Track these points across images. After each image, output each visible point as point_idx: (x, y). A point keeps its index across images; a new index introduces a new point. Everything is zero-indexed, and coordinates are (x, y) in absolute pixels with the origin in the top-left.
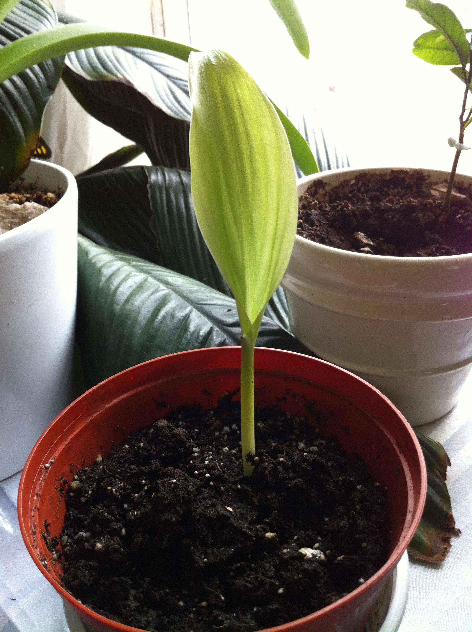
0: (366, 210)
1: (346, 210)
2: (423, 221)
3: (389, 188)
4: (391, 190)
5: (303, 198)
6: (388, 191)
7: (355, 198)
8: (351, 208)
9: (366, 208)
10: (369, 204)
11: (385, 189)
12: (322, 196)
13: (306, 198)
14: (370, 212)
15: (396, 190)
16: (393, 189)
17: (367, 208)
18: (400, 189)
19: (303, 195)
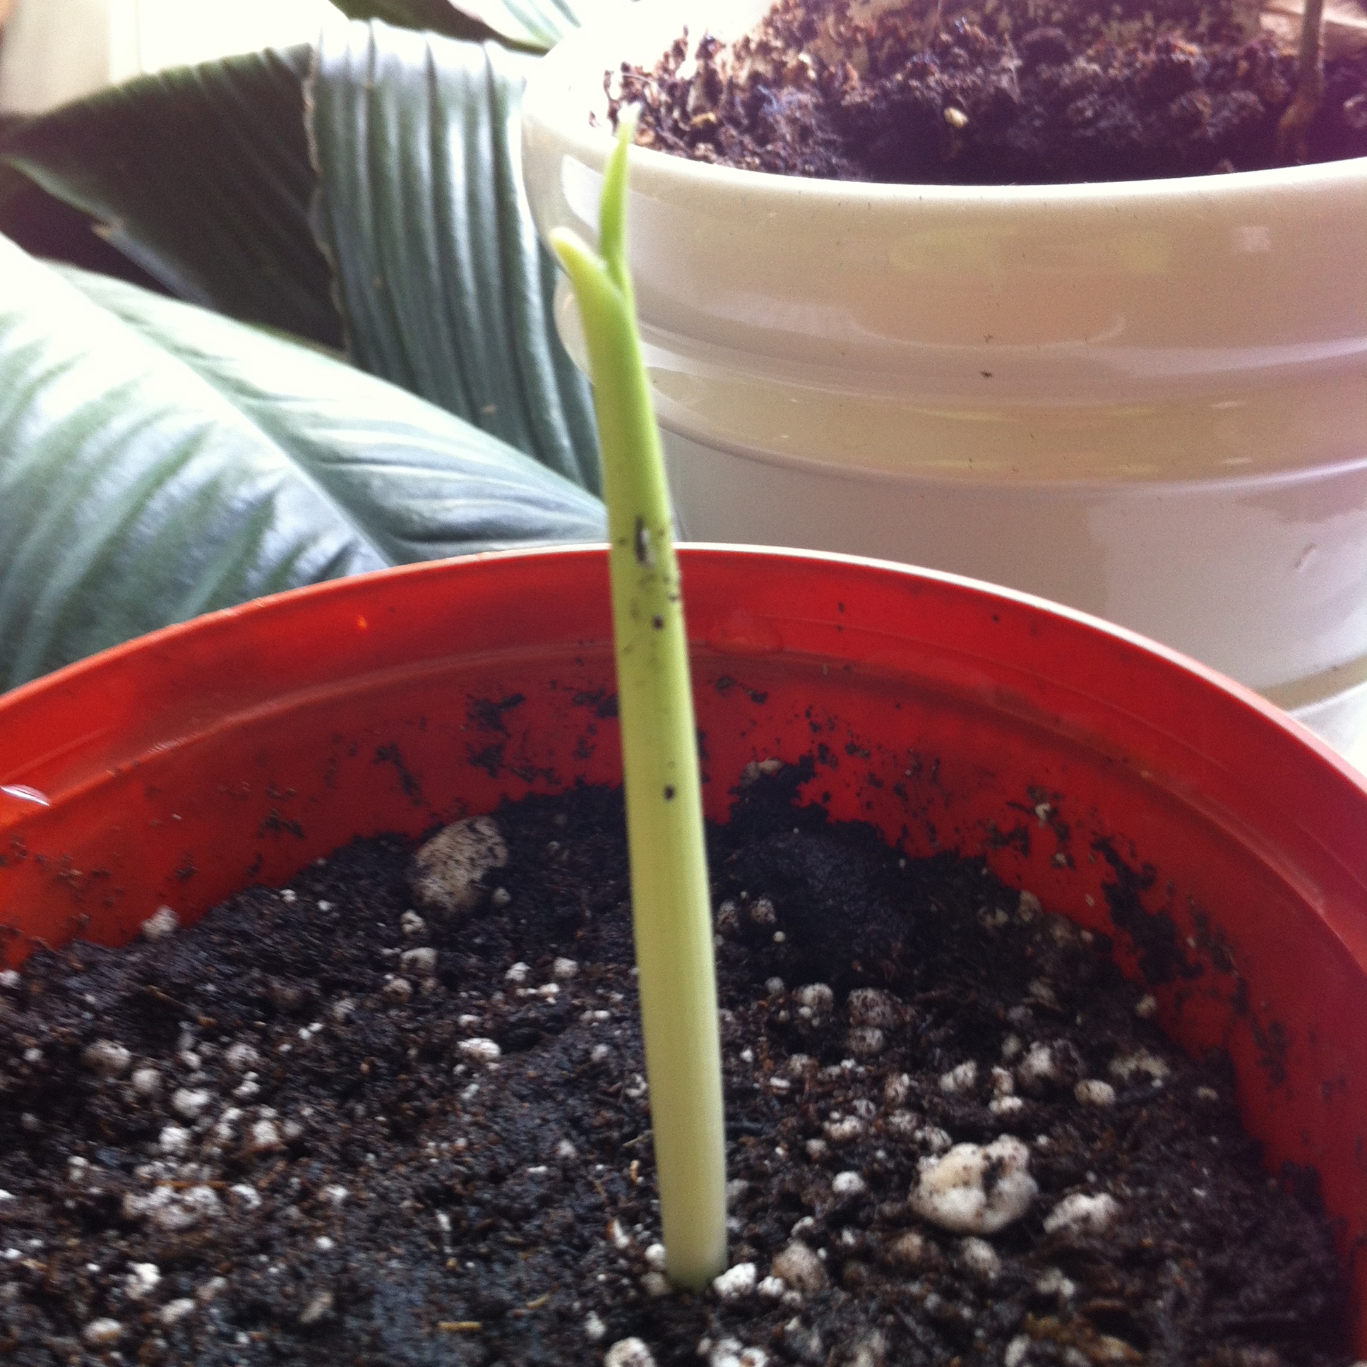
0: (999, 90)
1: (917, 88)
2: (1213, 125)
3: (1107, 16)
4: (1115, 25)
5: (753, 46)
6: (1104, 29)
7: (961, 47)
8: (939, 83)
9: (999, 80)
10: (1012, 67)
11: (1094, 20)
12: (838, 45)
13: (764, 48)
14: (1016, 94)
15: (1135, 26)
16: (1122, 19)
17: (1005, 82)
18: (1149, 20)
19: (751, 36)
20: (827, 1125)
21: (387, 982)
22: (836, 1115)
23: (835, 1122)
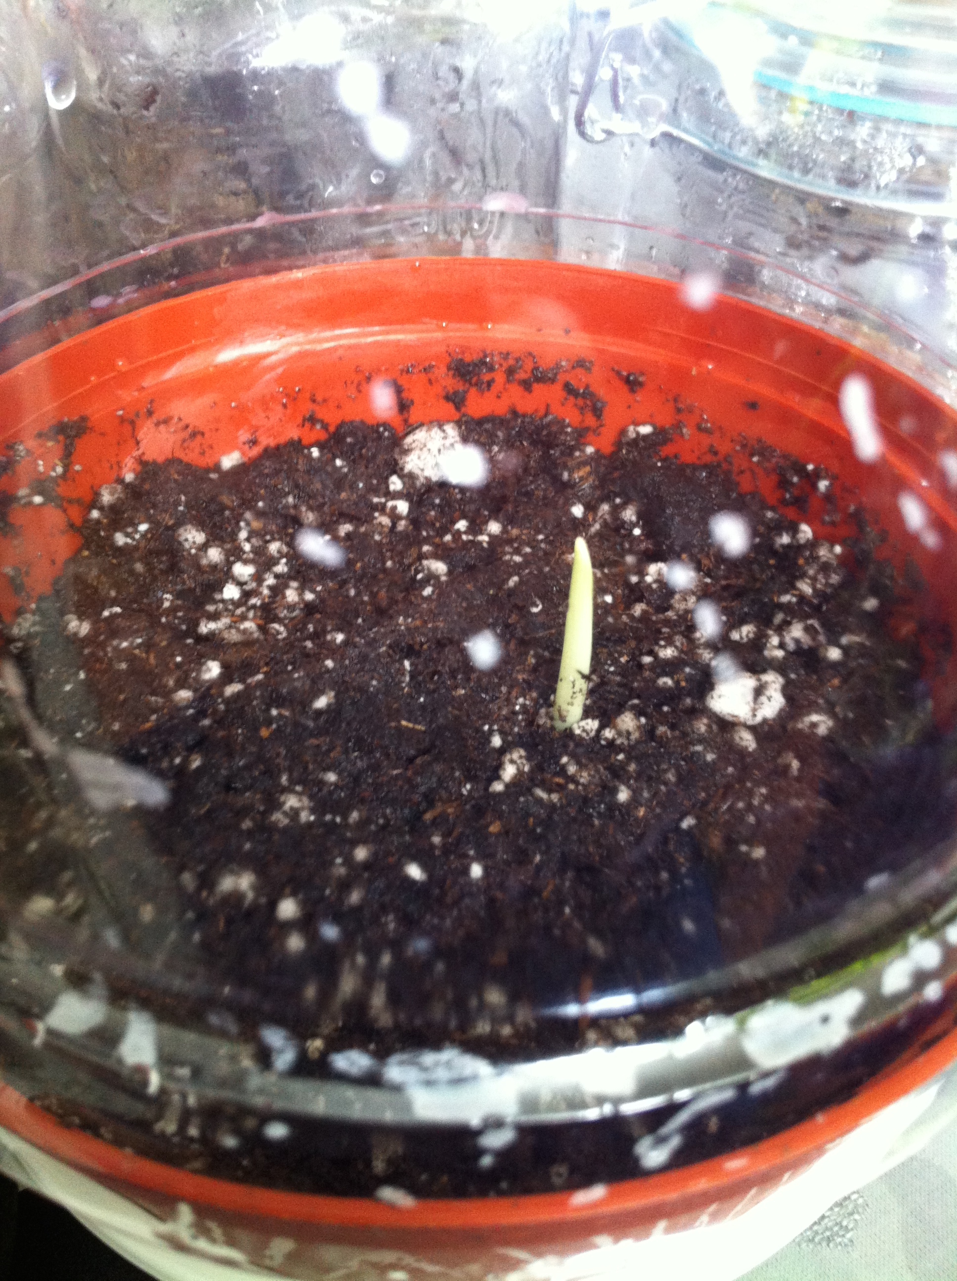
20: (656, 648)
21: (376, 518)
22: (662, 643)
23: (661, 647)
